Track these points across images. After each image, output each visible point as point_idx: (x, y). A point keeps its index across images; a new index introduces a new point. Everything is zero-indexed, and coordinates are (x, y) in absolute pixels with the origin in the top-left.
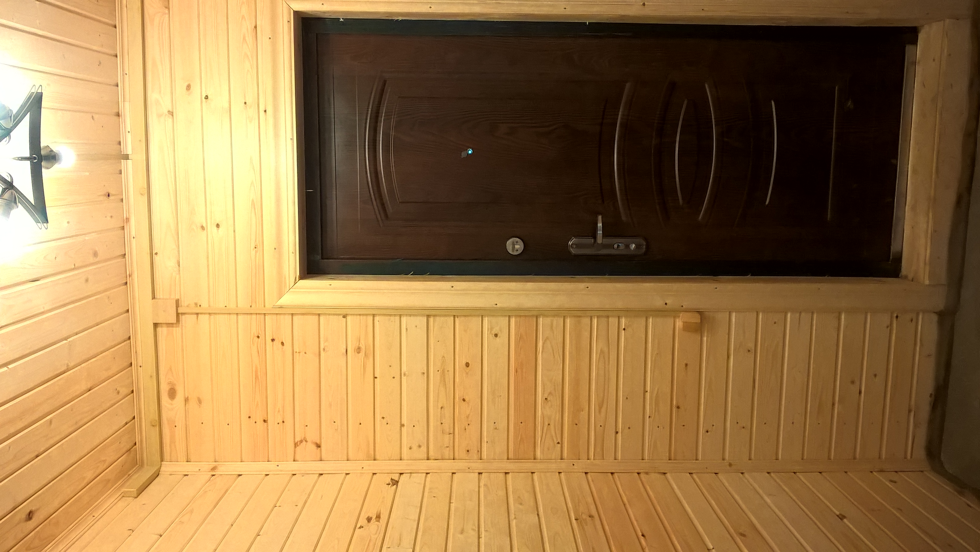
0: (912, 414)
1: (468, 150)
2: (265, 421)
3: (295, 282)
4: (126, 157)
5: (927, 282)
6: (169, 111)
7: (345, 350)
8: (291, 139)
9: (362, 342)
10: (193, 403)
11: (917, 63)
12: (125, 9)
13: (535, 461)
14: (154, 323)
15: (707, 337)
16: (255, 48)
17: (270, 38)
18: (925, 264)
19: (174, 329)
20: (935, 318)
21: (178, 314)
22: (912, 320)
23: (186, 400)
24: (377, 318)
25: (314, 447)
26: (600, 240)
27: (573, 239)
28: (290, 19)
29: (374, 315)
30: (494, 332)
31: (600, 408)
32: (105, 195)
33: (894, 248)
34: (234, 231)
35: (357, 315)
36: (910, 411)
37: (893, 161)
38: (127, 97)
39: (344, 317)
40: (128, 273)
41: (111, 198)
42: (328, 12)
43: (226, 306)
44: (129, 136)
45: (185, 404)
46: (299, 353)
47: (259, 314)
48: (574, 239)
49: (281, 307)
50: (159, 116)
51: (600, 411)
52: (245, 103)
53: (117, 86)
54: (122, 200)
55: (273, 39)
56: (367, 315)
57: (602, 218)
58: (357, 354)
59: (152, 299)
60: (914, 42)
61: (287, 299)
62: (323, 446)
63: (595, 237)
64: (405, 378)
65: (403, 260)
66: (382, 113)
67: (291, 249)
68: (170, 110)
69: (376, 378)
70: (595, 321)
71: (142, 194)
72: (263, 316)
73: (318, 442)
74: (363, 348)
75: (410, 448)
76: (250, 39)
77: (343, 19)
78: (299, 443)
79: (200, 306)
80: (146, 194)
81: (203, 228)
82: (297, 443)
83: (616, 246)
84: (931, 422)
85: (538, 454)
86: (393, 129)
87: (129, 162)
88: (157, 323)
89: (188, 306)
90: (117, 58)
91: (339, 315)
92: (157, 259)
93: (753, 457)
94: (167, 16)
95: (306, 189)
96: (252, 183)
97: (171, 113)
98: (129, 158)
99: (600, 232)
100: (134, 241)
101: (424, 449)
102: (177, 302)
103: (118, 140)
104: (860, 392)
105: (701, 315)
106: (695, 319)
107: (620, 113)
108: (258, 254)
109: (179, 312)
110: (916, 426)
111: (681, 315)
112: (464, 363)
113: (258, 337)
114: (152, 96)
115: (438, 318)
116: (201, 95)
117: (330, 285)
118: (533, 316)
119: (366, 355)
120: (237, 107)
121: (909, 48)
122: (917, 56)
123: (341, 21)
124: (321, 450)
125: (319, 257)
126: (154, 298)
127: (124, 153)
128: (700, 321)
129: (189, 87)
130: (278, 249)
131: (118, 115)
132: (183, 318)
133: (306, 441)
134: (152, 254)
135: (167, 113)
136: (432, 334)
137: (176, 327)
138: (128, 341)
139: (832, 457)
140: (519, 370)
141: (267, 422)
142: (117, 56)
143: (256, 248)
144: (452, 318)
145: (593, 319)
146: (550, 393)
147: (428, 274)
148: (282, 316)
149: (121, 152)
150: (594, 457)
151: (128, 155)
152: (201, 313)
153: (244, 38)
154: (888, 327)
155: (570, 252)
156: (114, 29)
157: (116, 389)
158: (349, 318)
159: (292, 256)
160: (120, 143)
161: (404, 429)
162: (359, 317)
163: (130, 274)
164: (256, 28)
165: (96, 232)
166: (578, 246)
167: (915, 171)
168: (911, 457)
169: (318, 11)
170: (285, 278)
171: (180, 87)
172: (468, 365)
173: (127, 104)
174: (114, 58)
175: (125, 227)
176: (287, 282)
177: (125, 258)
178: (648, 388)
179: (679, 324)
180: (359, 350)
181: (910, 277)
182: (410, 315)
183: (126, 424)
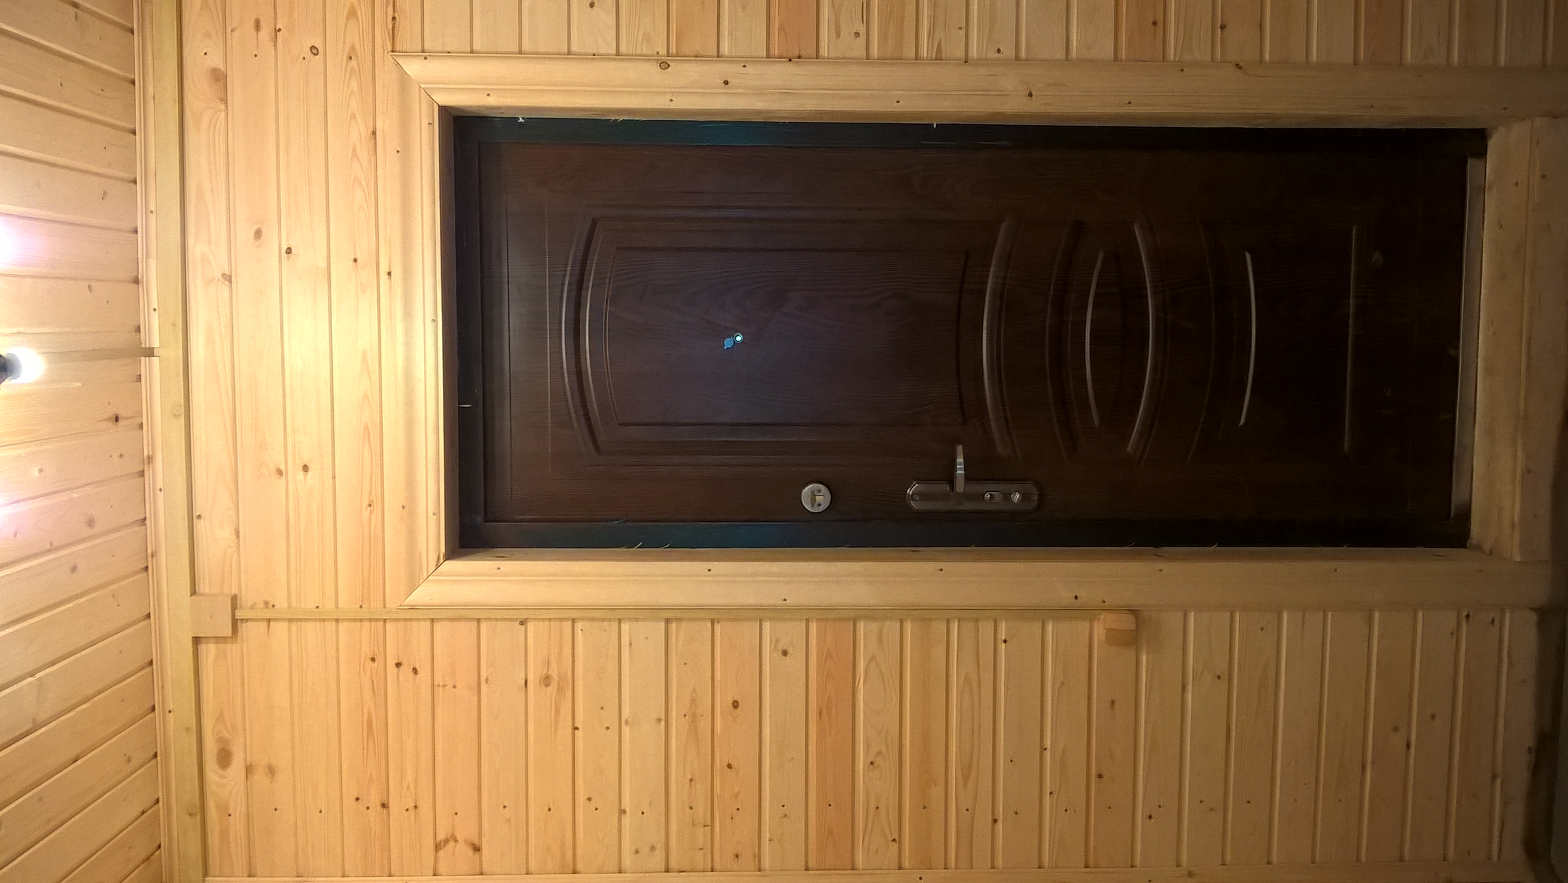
0: (1498, 782)
1: (737, 334)
2: (384, 806)
3: (437, 565)
4: (150, 353)
5: (1517, 558)
6: (225, 274)
7: (524, 681)
8: (434, 321)
9: (554, 666)
10: (259, 777)
11: (1486, 190)
12: (152, 102)
13: (854, 872)
14: (193, 637)
15: (1147, 653)
16: (373, 165)
17: (398, 152)
18: (1513, 526)
19: (229, 646)
20: (1533, 617)
21: (235, 622)
22: (1493, 622)
23: (249, 770)
24: (579, 625)
25: (469, 851)
26: (960, 486)
27: (915, 485)
28: (433, 120)
29: (574, 621)
30: (782, 646)
31: (966, 779)
32: (109, 419)
33: (1457, 498)
34: (334, 478)
35: (544, 620)
36: (1494, 777)
37: (1452, 352)
38: (153, 249)
39: (522, 623)
40: (149, 551)
41: (122, 423)
42: (498, 108)
43: (317, 607)
44: (155, 318)
45: (247, 776)
46: (443, 686)
47: (376, 620)
48: (917, 485)
49: (413, 608)
50: (208, 282)
51: (965, 785)
52: (355, 260)
53: (136, 232)
54: (141, 426)
55: (404, 152)
56: (561, 620)
57: (963, 448)
58: (544, 688)
59: (191, 596)
60: (1482, 154)
61: (423, 594)
62: (484, 846)
63: (952, 482)
64: (628, 728)
65: (624, 522)
66: (590, 275)
67: (432, 508)
68: (227, 273)
69: (577, 728)
70: (955, 626)
71: (175, 416)
72: (381, 623)
73: (477, 842)
74: (554, 674)
75: (637, 852)
76: (364, 154)
77: (523, 118)
78: (442, 843)
79: (273, 606)
80: (183, 415)
81: (280, 472)
82: (440, 843)
83: (988, 496)
84: (1532, 794)
85: (860, 859)
86: (609, 302)
87: (155, 360)
88: (200, 637)
89: (252, 608)
90: (136, 184)
91: (516, 620)
92: (199, 525)
93: (1228, 859)
94: (223, 114)
95: (459, 404)
96: (366, 396)
97: (228, 278)
98: (155, 355)
99: (960, 471)
100: (161, 496)
101: (660, 854)
102: (234, 599)
103: (136, 324)
104: (1408, 746)
105: (1137, 617)
106: (1126, 623)
107: (991, 274)
108: (373, 516)
109: (236, 618)
110: (1505, 804)
111: (1102, 617)
112: (730, 700)
113: (373, 660)
114: (196, 248)
115: (684, 624)
116: (280, 246)
117: (499, 569)
118: (848, 619)
119: (560, 689)
120: (341, 269)
121: (1472, 164)
122: (1487, 175)
123: (521, 122)
124: (481, 856)
125: (480, 519)
126: (194, 592)
127: (146, 344)
128: (1133, 627)
129: (258, 234)
130: (408, 509)
131: (136, 281)
132: (243, 628)
133: (456, 841)
134: (192, 517)
135: (221, 278)
136: (674, 654)
137: (232, 643)
138: (149, 669)
139: (1363, 858)
140: (824, 712)
141: (388, 807)
142: (135, 182)
143: (370, 505)
144: (709, 625)
145: (951, 625)
146: (879, 753)
147: (667, 546)
148: (414, 623)
149: (141, 344)
150: (956, 864)
151: (153, 348)
152: (276, 620)
153: (354, 153)
154: (1452, 634)
155: (909, 507)
156: (132, 136)
157: (125, 755)
158: (531, 626)
159: (432, 519)
160: (138, 329)
161: (626, 820)
162: (547, 623)
163: (154, 552)
164: (375, 134)
165: (93, 483)
166: (923, 496)
167: (1489, 370)
168: (1499, 858)
169: (482, 107)
170: (420, 557)
171: (244, 233)
172: (735, 704)
173: (153, 263)
174: (133, 185)
175: (146, 473)
176: (424, 564)
177: (146, 525)
178: (1048, 743)
179: (1099, 632)
180: (546, 680)
181: (1487, 547)
182: (636, 620)
183: (143, 813)
